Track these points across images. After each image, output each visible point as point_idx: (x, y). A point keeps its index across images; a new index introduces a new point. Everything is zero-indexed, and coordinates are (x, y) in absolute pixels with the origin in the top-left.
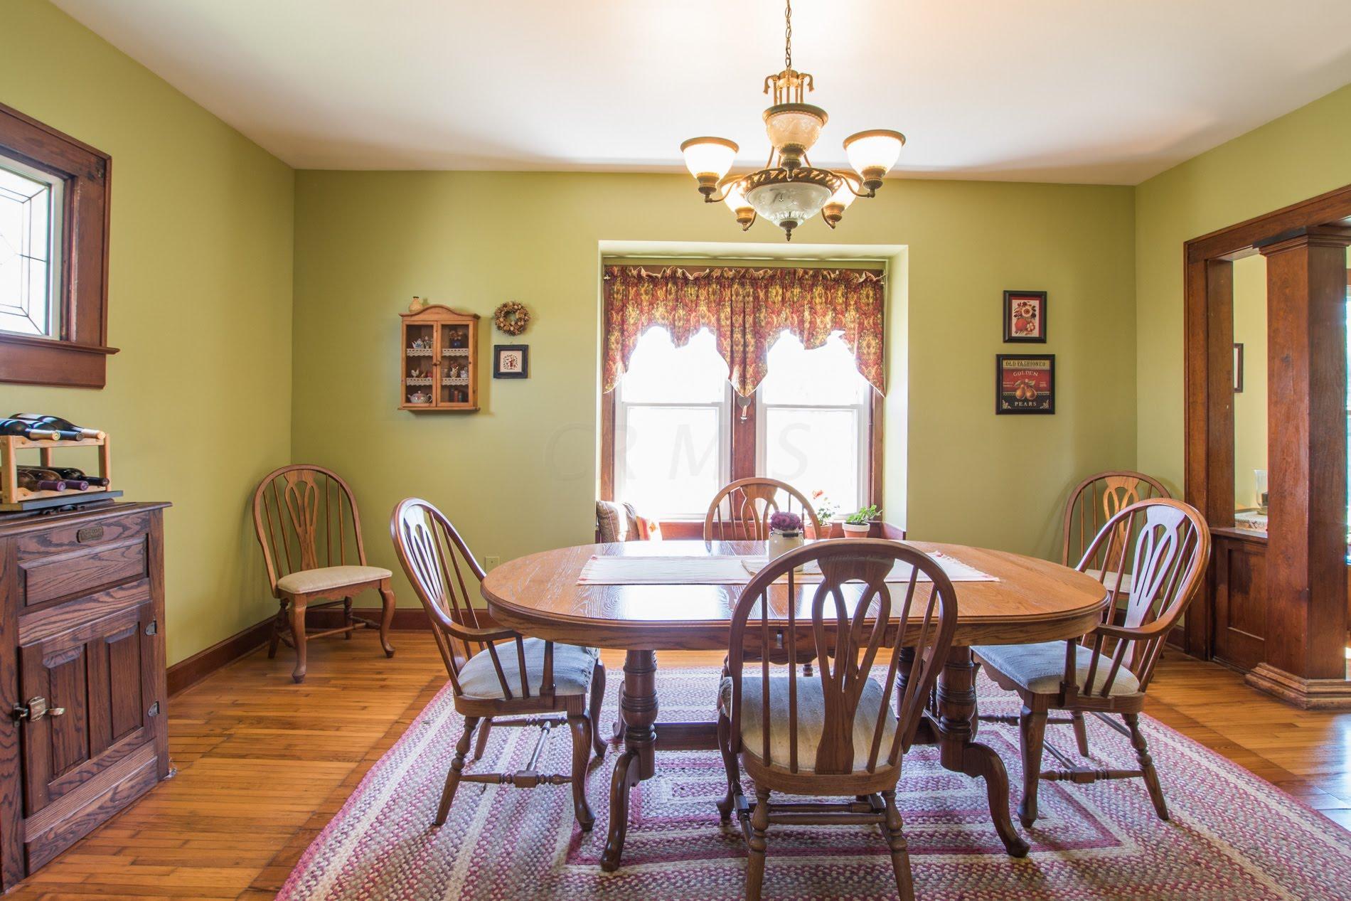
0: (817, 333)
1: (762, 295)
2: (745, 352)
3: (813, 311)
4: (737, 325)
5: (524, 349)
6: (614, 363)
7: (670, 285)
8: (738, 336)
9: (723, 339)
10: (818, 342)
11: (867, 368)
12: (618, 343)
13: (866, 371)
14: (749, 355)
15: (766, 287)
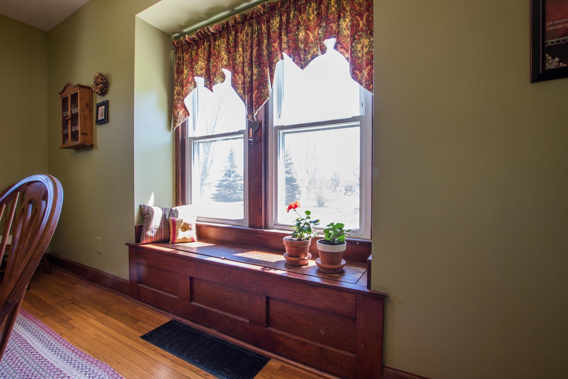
0: (309, 48)
1: (264, 28)
2: (251, 82)
3: (307, 28)
4: (246, 60)
5: (106, 104)
6: (176, 110)
7: (205, 43)
8: (246, 69)
9: (236, 75)
10: (309, 57)
11: (361, 72)
12: (178, 95)
13: (360, 76)
14: (254, 83)
15: (268, 21)
